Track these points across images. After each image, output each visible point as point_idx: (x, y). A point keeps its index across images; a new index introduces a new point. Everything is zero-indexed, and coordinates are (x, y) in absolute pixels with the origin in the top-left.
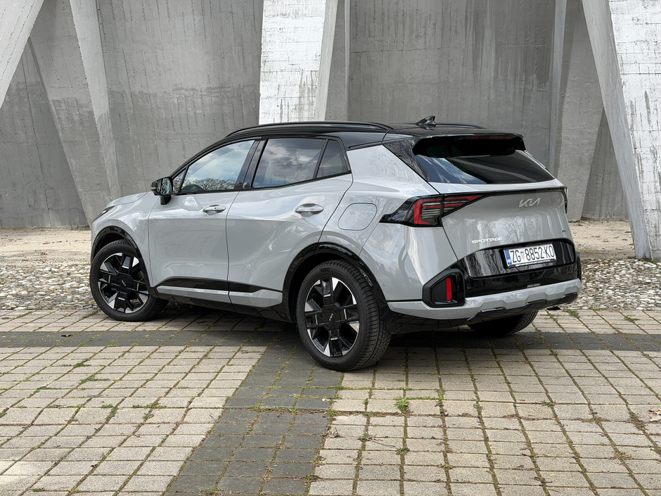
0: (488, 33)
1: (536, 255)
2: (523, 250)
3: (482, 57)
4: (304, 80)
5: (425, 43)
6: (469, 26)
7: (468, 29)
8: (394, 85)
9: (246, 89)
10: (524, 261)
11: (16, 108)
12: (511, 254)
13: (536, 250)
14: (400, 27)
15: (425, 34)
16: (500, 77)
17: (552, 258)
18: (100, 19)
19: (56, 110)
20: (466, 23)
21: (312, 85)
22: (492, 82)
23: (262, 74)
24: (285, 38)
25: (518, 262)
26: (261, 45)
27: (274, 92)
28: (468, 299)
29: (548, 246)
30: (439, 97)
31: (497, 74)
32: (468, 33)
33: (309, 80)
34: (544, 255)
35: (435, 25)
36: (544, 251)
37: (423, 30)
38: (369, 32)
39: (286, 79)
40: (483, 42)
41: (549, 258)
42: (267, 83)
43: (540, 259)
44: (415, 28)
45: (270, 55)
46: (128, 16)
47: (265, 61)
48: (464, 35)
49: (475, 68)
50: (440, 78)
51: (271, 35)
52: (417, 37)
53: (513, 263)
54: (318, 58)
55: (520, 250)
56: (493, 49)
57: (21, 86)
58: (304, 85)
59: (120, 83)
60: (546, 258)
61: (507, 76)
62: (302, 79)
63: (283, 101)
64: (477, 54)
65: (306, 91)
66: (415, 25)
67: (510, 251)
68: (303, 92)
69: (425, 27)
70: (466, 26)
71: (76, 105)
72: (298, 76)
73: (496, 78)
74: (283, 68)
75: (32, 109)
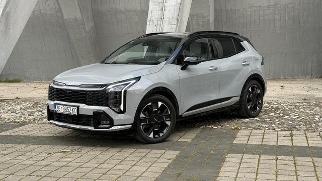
9: (289, 5)
59: (221, 5)
71: (202, 17)
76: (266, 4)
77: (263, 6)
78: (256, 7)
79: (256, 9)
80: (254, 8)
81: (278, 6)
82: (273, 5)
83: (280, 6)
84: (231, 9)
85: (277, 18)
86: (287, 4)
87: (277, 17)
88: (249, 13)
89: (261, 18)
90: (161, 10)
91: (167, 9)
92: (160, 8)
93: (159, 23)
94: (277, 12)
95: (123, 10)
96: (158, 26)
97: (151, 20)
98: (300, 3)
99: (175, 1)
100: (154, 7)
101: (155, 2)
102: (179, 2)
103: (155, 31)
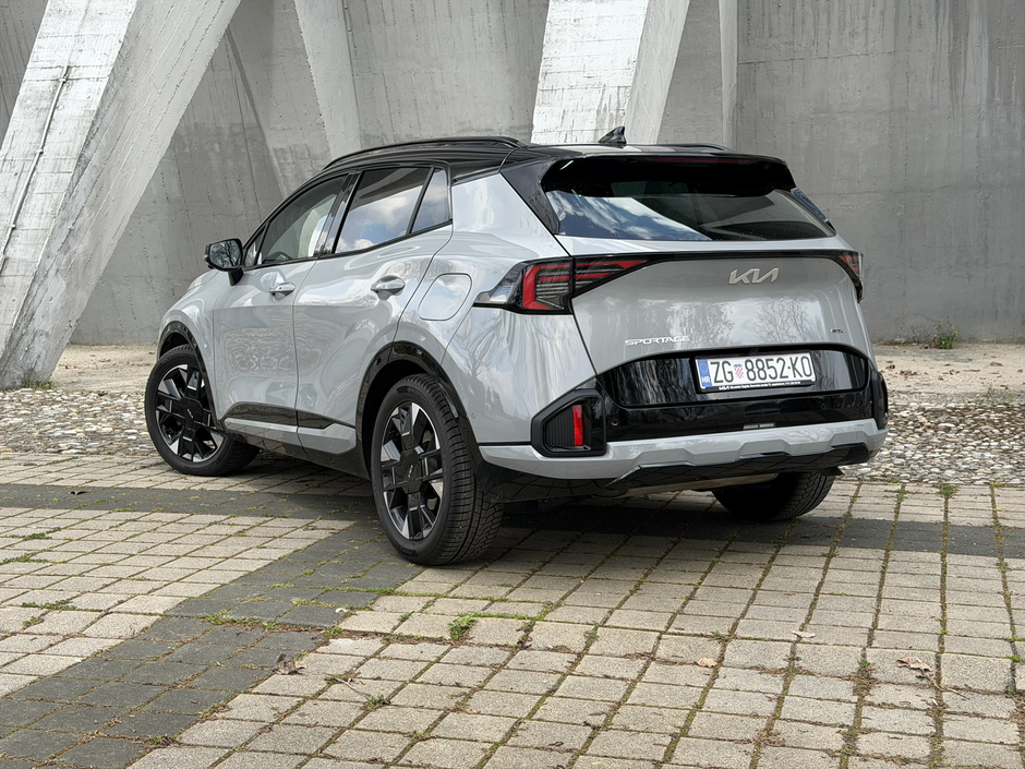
0: (976, 26)
1: (771, 372)
2: (741, 361)
3: (965, 66)
4: (605, 101)
5: (866, 44)
6: (941, 12)
7: (940, 20)
8: (812, 116)
10: (741, 380)
11: (230, 163)
12: (712, 369)
13: (770, 363)
14: (823, 18)
15: (866, 29)
16: (997, 99)
17: (805, 378)
18: (348, 23)
19: (280, 164)
20: (937, 8)
21: (618, 110)
22: (983, 109)
23: (539, 94)
24: (581, 35)
25: (725, 383)
26: (542, 46)
27: (556, 121)
28: (612, 444)
29: (800, 356)
30: (890, 135)
31: (993, 94)
32: (940, 25)
33: (614, 101)
34: (788, 372)
35: (882, 13)
36: (788, 364)
37: (862, 22)
38: (770, 29)
39: (576, 101)
40: (966, 41)
41: (798, 378)
42: (545, 108)
43: (778, 379)
44: (848, 19)
45: (555, 63)
46: (389, 17)
47: (546, 74)
48: (934, 29)
49: (954, 84)
50: (891, 102)
51: (559, 31)
52: (852, 34)
53: (714, 384)
54: (633, 66)
55: (734, 361)
56: (985, 51)
57: (237, 130)
58: (605, 109)
59: (378, 122)
60: (791, 378)
61: (1010, 97)
62: (602, 100)
63: (569, 136)
64: (956, 61)
65: (607, 120)
66: (848, 15)
67: (709, 361)
68: (603, 121)
69: (865, 18)
70: (937, 14)
71: (307, 156)
72: (596, 96)
73: (990, 101)
74: (573, 84)
75: (253, 165)
90: (40, 131)
91: (58, 126)
92: (40, 125)
93: (27, 168)
96: (24, 176)
97: (9, 158)
99: (85, 104)
100: (22, 121)
101: (29, 107)
102: (94, 107)
103: (11, 189)
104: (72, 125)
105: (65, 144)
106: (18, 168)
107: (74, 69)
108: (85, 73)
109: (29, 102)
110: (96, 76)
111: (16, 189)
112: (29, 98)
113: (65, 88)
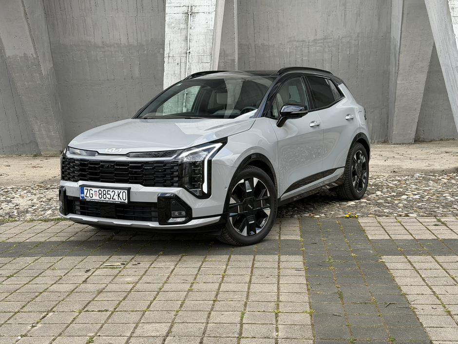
9: (344, 40)
47: (453, 8)
76: (312, 38)
77: (307, 40)
78: (298, 41)
79: (297, 44)
80: (295, 43)
81: (328, 40)
82: (321, 39)
83: (330, 40)
84: (263, 45)
85: (327, 58)
86: (341, 37)
87: (327, 56)
88: (288, 50)
89: (304, 58)
90: (184, 41)
91: (195, 38)
92: (184, 38)
93: (183, 61)
94: (327, 50)
95: (100, 44)
96: (183, 65)
97: (171, 55)
98: (358, 36)
99: (205, 26)
100: (172, 35)
101: (174, 27)
102: (212, 28)
103: (177, 72)
104: (202, 37)
105: (201, 48)
106: (178, 61)
107: (193, 7)
108: (201, 9)
109: (173, 25)
110: (208, 11)
111: (180, 72)
112: (172, 23)
113: (192, 18)
